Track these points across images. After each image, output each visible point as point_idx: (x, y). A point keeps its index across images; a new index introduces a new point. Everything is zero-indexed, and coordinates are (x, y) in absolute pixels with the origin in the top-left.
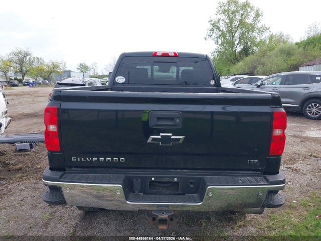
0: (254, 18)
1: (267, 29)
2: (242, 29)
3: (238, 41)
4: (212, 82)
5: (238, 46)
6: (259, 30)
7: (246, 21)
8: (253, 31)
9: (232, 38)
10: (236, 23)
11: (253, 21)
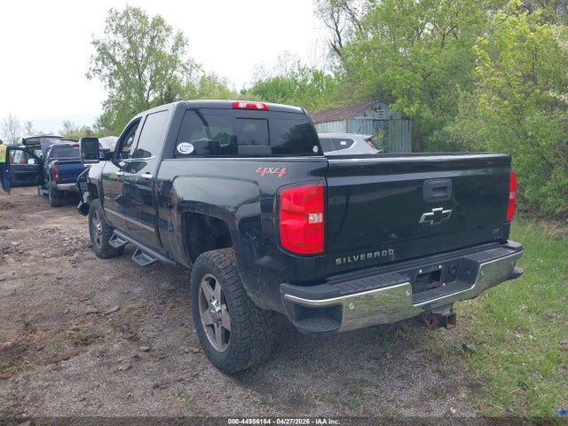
1: (198, 67)
2: (156, 62)
3: (149, 84)
4: (315, 149)
5: (151, 92)
6: (185, 68)
7: (163, 49)
8: (174, 68)
9: (137, 77)
10: (143, 52)
11: (174, 51)
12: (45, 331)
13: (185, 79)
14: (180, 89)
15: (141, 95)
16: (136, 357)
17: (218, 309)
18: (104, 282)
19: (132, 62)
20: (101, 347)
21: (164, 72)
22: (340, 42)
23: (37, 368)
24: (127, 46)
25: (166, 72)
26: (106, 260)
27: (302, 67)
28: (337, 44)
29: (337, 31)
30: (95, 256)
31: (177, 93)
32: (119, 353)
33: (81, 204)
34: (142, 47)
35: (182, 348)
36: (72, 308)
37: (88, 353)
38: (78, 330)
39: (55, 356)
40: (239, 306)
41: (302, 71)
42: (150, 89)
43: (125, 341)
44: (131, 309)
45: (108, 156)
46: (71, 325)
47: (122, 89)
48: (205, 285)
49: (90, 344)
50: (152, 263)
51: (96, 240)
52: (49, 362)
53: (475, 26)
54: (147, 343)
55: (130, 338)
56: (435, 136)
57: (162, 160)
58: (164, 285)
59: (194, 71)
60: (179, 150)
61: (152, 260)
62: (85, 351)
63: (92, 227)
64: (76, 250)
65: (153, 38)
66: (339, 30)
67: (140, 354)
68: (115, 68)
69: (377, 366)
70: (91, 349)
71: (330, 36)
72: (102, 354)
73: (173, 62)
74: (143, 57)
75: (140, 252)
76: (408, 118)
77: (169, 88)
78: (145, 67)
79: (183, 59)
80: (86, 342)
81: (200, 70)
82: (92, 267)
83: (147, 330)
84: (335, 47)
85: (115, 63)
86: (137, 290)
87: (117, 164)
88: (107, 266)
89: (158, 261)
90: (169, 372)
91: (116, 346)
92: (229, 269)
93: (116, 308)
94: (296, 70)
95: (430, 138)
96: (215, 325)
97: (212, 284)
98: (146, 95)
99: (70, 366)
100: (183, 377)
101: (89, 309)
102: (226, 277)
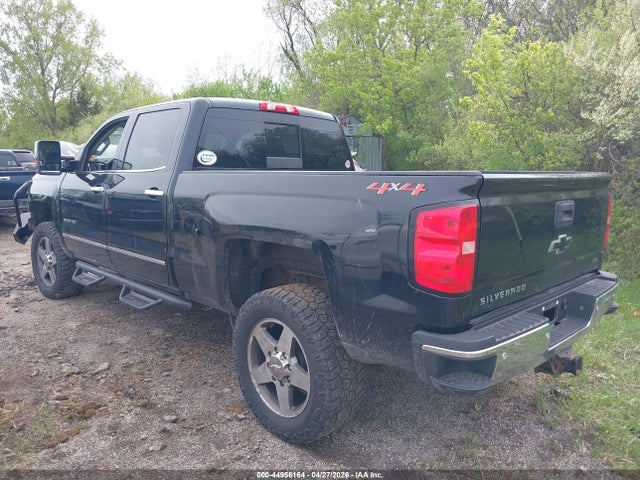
0: (87, 37)
1: (118, 64)
2: (65, 55)
3: (55, 80)
4: (348, 164)
5: (58, 91)
6: (101, 64)
7: (73, 40)
8: (88, 64)
9: (39, 72)
10: (47, 41)
11: (87, 42)
12: (17, 402)
13: (102, 78)
14: (95, 89)
15: (45, 95)
16: (165, 431)
17: (285, 363)
18: (71, 330)
19: (32, 52)
20: (109, 420)
21: (74, 68)
22: (292, 47)
23: (24, 457)
24: (26, 33)
25: (78, 68)
26: (60, 302)
27: (248, 71)
28: (289, 48)
29: (289, 34)
30: (42, 297)
31: (93, 94)
32: (135, 427)
33: (17, 228)
34: (47, 34)
35: (221, 414)
36: (42, 368)
37: (93, 430)
38: (65, 398)
39: (47, 437)
40: (327, 359)
41: (247, 76)
42: (57, 88)
43: (138, 409)
44: (128, 366)
45: (71, 166)
46: (51, 391)
47: (19, 85)
48: (259, 333)
49: (90, 417)
50: (154, 306)
51: (43, 275)
52: (40, 447)
53: (453, 39)
54: (170, 411)
55: (144, 406)
56: (412, 157)
57: (179, 171)
58: (156, 332)
59: (114, 69)
60: (199, 160)
61: (153, 302)
62: (88, 428)
63: (36, 260)
64: (12, 289)
65: (60, 26)
66: (291, 31)
67: (168, 426)
68: (10, 58)
69: (469, 421)
70: (94, 424)
71: (280, 39)
72: (114, 429)
73: (87, 56)
74: (47, 47)
75: (128, 290)
76: (379, 136)
77: (83, 88)
78: (50, 59)
79: (99, 52)
80: (84, 414)
81: (120, 67)
82: (45, 312)
83: (162, 392)
84: (286, 51)
85: (9, 52)
86: (123, 340)
87: (83, 177)
88: (65, 309)
89: (164, 303)
90: (219, 447)
91: (128, 418)
92: (308, 312)
93: (105, 366)
94: (240, 76)
95: (407, 159)
96: (277, 383)
97: (275, 332)
98: (51, 94)
99: (75, 451)
100: (242, 453)
101: (66, 369)
102: (306, 322)
